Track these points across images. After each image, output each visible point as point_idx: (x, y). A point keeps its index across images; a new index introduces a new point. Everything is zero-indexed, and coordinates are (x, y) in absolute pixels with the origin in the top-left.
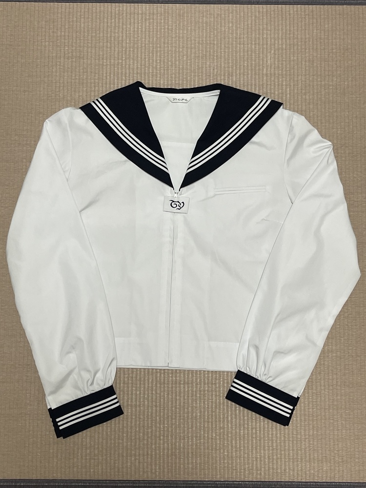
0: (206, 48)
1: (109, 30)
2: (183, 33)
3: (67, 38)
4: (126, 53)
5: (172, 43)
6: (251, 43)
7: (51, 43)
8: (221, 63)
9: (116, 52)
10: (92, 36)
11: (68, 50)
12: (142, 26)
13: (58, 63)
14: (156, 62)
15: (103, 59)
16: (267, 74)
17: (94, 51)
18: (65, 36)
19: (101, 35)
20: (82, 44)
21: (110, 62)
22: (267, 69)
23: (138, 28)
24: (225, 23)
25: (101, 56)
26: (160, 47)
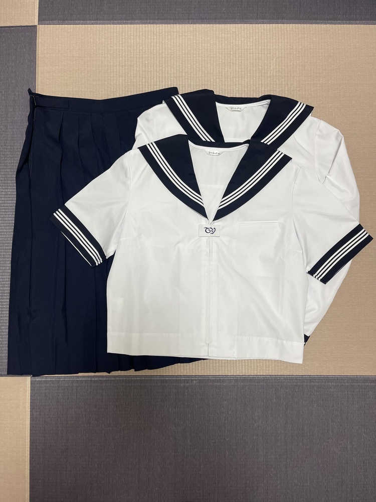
0: (225, 57)
1: (152, 44)
2: (207, 46)
3: (121, 51)
4: (165, 62)
5: (199, 54)
6: (259, 53)
7: (109, 55)
8: (236, 68)
9: (158, 61)
10: (139, 50)
11: (122, 60)
12: (176, 41)
13: (115, 70)
14: (188, 69)
15: (148, 66)
16: (270, 76)
17: (141, 61)
18: (119, 49)
19: (147, 49)
20: (132, 56)
21: (154, 69)
22: (270, 73)
23: (174, 43)
24: (238, 38)
25: (147, 65)
26: (190, 57)
